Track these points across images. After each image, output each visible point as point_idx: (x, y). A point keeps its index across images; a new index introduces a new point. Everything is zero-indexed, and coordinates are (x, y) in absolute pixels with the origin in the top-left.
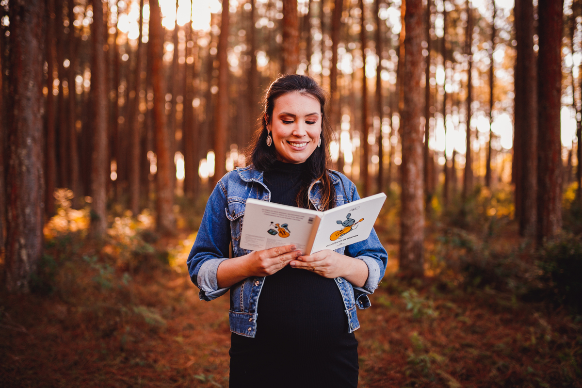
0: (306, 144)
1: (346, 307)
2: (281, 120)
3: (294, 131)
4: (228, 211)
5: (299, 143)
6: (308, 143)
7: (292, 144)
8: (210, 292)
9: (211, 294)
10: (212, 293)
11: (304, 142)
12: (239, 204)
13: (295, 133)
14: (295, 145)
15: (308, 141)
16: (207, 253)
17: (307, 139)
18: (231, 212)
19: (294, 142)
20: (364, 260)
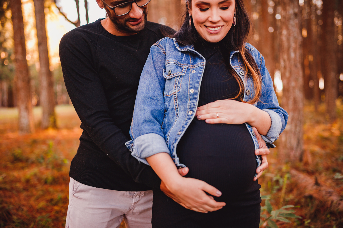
0: (220, 27)
2: (199, 7)
3: (209, 17)
4: (165, 72)
5: (215, 27)
6: (222, 26)
7: (209, 28)
11: (219, 26)
12: (175, 66)
13: (210, 19)
14: (211, 29)
15: (222, 25)
17: (222, 23)
18: (167, 72)
19: (210, 27)
20: (268, 112)
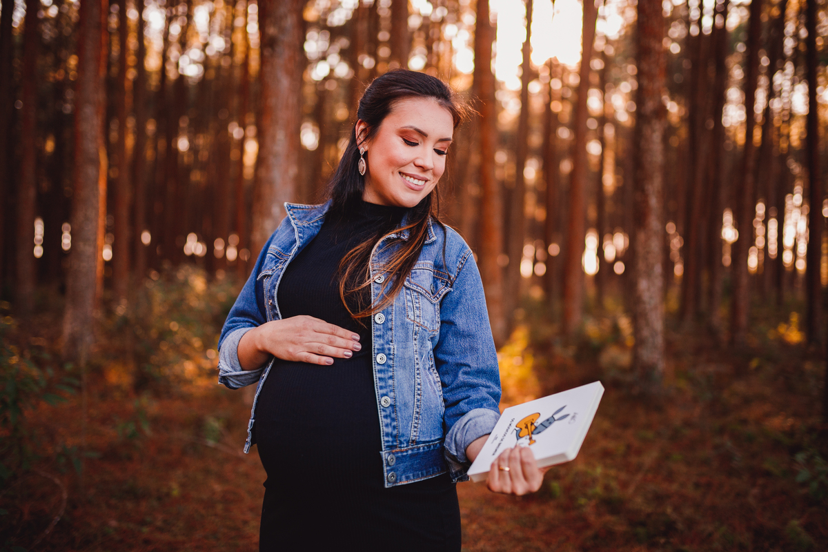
1: (383, 447)
3: (416, 157)
6: (427, 181)
7: (408, 178)
8: (227, 372)
9: (227, 374)
10: (230, 374)
14: (412, 180)
16: (246, 319)
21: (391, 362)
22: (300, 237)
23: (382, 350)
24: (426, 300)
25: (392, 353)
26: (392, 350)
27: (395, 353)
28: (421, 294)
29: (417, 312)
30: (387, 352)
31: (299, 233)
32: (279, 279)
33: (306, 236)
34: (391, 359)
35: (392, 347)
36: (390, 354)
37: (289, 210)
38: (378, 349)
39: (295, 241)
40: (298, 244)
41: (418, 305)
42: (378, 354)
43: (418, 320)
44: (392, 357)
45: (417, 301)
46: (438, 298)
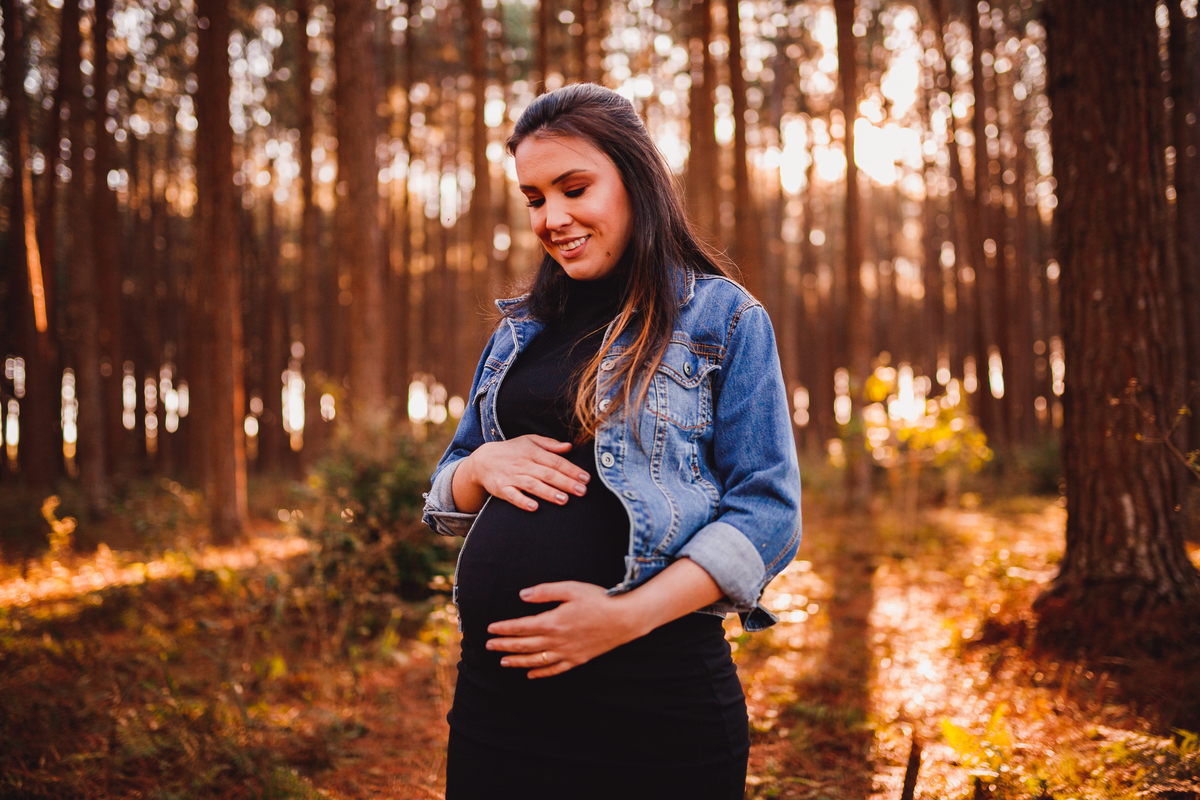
0: (583, 240)
6: (587, 238)
21: (619, 466)
22: (519, 339)
23: (608, 449)
24: (675, 385)
25: (621, 454)
26: (622, 450)
27: (626, 454)
28: (669, 377)
29: (662, 401)
30: (615, 452)
31: (518, 334)
32: (494, 399)
33: (528, 337)
34: (619, 462)
35: (621, 446)
36: (618, 456)
37: (504, 309)
38: (603, 447)
39: (513, 346)
40: (516, 349)
41: (663, 391)
42: (602, 453)
43: (663, 412)
44: (620, 459)
45: (662, 386)
46: (696, 381)
